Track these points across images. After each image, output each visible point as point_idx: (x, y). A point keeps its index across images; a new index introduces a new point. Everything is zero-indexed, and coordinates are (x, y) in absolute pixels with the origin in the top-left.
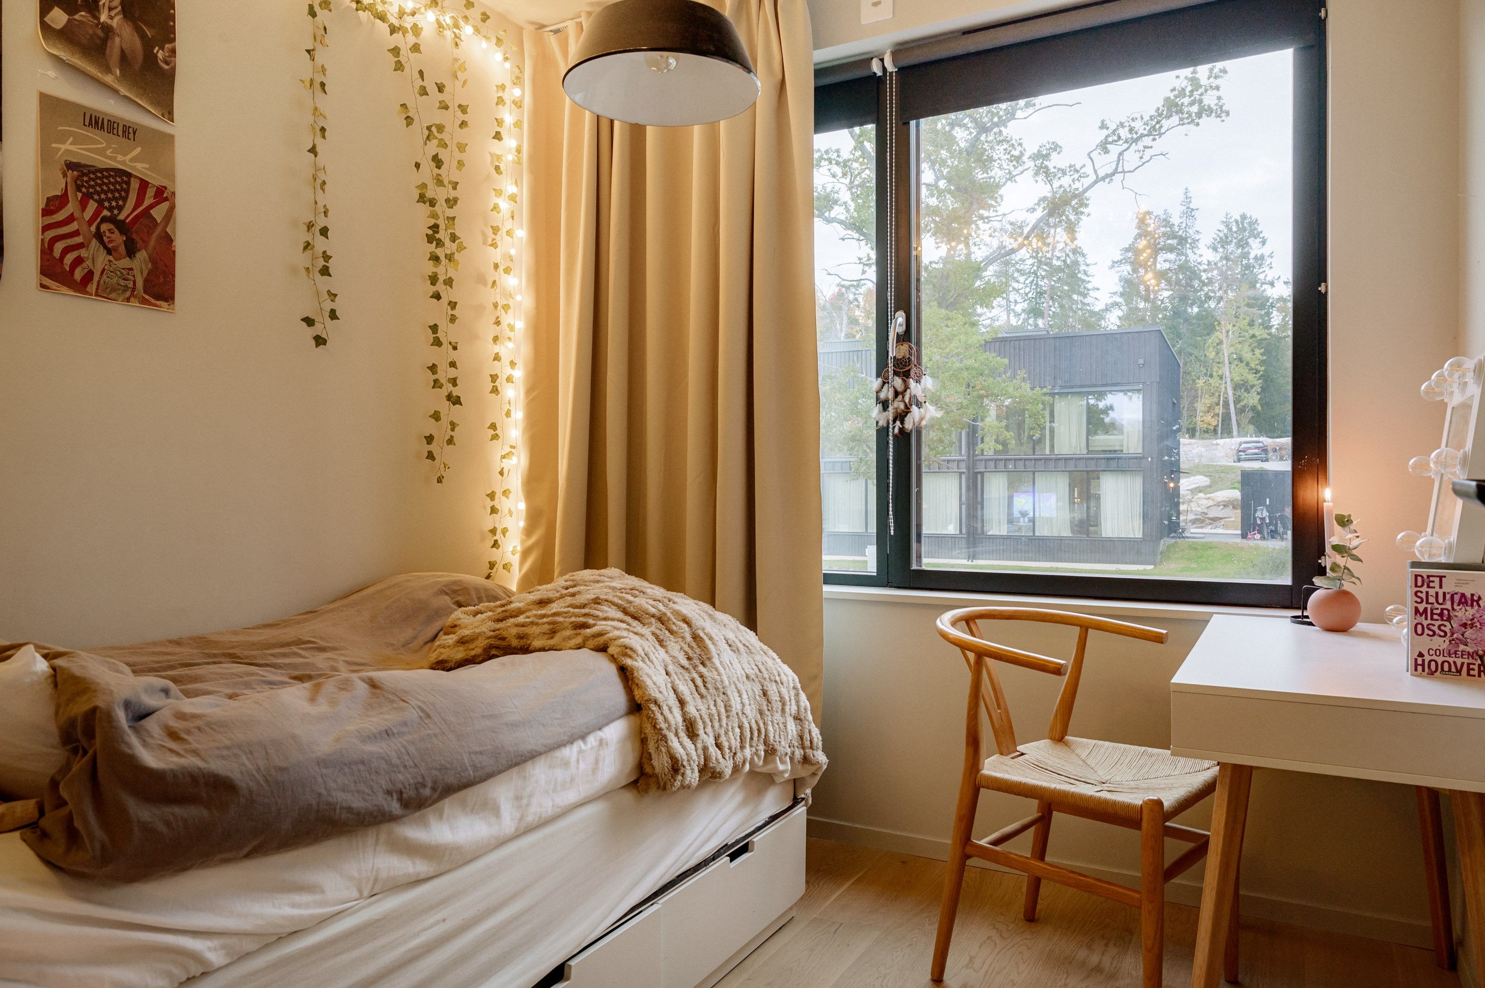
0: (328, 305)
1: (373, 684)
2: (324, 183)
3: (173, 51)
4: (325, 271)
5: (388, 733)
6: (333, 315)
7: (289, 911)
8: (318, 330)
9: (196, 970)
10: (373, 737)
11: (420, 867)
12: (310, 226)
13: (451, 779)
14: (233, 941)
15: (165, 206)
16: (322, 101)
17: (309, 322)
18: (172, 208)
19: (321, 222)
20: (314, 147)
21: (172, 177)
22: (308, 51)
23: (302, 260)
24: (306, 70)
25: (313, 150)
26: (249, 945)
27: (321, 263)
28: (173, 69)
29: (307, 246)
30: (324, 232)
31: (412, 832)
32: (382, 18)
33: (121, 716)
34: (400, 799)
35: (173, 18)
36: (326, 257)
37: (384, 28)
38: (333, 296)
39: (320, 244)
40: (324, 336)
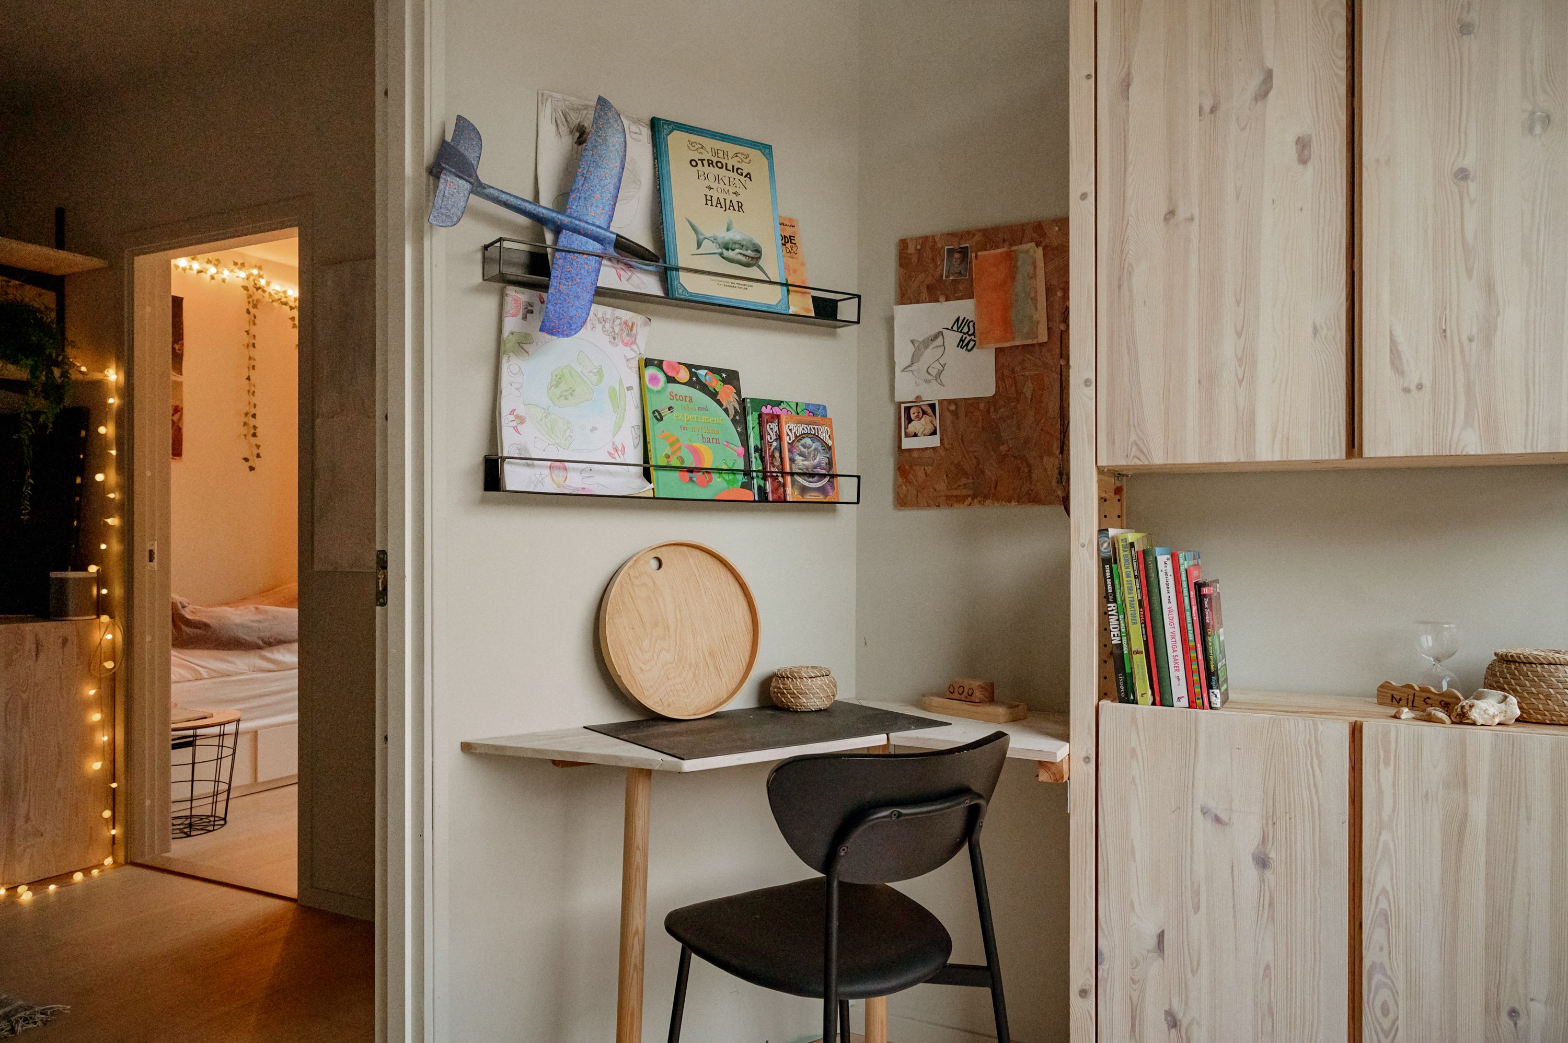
0: (256, 451)
1: (257, 609)
2: (254, 392)
3: (183, 344)
4: (254, 435)
5: (259, 621)
6: (258, 456)
7: (225, 667)
8: (250, 463)
9: (199, 676)
10: (253, 621)
11: (270, 666)
12: (246, 414)
13: (282, 638)
14: (211, 672)
15: (179, 413)
16: (254, 353)
17: (246, 460)
18: (182, 414)
19: (253, 411)
20: (249, 376)
21: (181, 400)
22: (246, 331)
23: (244, 430)
24: (246, 339)
25: (248, 378)
26: (214, 674)
27: (252, 431)
28: (183, 352)
29: (245, 424)
30: (254, 416)
31: (267, 653)
32: (286, 304)
33: (180, 606)
34: (263, 641)
35: (182, 329)
36: (255, 427)
37: (287, 308)
38: (258, 447)
39: (252, 422)
40: (254, 466)
